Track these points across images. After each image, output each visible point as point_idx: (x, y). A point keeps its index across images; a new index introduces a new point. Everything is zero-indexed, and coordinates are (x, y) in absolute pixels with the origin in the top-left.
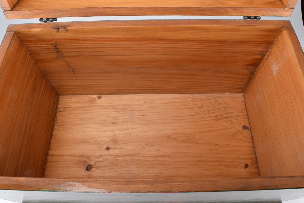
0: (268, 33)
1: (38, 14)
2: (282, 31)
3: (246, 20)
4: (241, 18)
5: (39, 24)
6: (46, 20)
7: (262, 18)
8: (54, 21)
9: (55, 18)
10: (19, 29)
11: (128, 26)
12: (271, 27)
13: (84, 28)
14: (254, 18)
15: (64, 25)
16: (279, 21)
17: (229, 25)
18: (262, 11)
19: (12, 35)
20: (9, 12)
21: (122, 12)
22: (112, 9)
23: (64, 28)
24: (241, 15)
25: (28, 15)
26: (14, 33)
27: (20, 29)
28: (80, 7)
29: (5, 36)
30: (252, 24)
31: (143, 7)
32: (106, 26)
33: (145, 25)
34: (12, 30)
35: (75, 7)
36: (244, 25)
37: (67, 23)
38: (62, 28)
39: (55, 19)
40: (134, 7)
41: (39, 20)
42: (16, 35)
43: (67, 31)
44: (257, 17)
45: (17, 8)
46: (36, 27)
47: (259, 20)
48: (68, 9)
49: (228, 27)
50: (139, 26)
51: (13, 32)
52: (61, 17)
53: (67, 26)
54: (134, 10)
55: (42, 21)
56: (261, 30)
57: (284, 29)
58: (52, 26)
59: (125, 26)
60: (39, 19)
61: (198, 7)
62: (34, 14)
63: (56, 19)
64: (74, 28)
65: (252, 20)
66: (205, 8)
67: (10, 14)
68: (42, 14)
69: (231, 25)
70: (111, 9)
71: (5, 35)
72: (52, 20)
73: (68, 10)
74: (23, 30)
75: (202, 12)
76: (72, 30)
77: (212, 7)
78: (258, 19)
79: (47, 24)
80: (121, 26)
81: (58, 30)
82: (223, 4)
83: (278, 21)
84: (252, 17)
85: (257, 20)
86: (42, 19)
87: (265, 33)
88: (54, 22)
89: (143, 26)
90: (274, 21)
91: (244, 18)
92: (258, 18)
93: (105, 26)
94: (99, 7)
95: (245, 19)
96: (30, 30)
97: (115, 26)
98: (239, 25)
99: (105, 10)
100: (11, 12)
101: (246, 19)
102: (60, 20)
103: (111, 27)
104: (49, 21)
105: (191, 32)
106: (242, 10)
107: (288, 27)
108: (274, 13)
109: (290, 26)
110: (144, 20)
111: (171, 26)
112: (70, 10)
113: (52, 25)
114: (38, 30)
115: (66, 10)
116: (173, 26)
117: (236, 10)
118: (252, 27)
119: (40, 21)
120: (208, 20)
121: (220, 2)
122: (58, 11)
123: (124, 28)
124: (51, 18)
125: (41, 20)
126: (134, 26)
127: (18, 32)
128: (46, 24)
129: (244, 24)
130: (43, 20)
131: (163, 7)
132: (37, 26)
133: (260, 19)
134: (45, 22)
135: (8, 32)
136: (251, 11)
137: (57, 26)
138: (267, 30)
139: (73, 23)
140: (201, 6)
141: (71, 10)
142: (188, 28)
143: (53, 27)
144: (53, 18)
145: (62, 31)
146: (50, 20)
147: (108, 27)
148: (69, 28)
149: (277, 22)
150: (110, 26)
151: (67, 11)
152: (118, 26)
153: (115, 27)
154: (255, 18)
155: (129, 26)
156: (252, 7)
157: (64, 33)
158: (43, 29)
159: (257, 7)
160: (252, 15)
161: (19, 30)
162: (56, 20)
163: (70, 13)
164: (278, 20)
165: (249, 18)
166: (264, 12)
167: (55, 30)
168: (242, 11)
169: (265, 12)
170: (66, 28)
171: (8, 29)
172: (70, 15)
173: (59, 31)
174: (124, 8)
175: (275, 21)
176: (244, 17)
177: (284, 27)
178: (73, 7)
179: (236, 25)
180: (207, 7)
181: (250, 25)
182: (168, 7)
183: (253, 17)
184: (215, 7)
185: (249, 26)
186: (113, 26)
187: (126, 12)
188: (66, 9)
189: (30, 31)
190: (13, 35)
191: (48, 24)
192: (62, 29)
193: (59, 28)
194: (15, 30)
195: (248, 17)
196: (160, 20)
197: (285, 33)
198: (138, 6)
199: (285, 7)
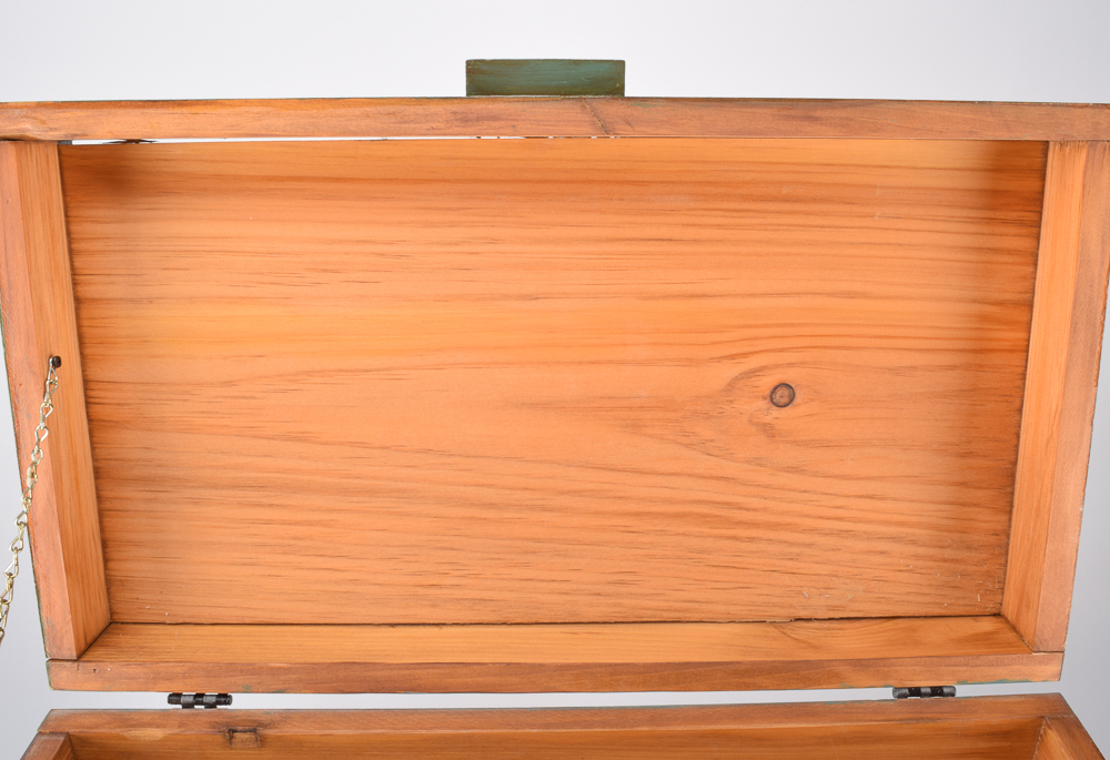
0: (995, 744)
1: (170, 678)
2: (1042, 732)
3: (904, 700)
4: (886, 694)
5: (164, 713)
6: (191, 700)
7: (962, 691)
8: (221, 703)
9: (225, 696)
10: (88, 728)
11: (485, 731)
12: (996, 719)
13: (328, 732)
14: (933, 691)
15: (255, 721)
16: (1022, 699)
17: (845, 721)
18: (956, 668)
19: (57, 750)
20: (66, 664)
21: (468, 680)
22: (434, 671)
23: (254, 731)
24: (882, 683)
25: (133, 678)
26: (64, 742)
27: (90, 728)
28: (321, 661)
29: (28, 750)
30: (929, 716)
31: (541, 665)
32: (407, 728)
33: (548, 726)
34: (59, 730)
35: (302, 661)
36: (901, 720)
37: (267, 712)
38: (245, 732)
39: (224, 698)
40: (508, 664)
41: (166, 700)
42: (69, 750)
43: (262, 741)
44: (941, 688)
45: (97, 652)
46: (149, 725)
47: (950, 698)
48: (278, 665)
49: (842, 726)
50: (527, 730)
51: (62, 739)
52: (248, 690)
53: (266, 726)
54: (511, 675)
55: (178, 702)
56: (966, 734)
57: (1047, 724)
58: (211, 722)
59: (475, 728)
60: (168, 694)
61: (732, 663)
62: (154, 678)
63: (230, 697)
64: (289, 731)
65: (927, 699)
66: (754, 663)
67: (67, 671)
68: (184, 677)
69: (854, 721)
70: (430, 671)
71: (31, 745)
72: (214, 700)
73: (279, 668)
74: (102, 730)
75: (747, 680)
76: (280, 738)
77: (780, 662)
78: (948, 695)
79: (194, 714)
80: (461, 728)
81: (232, 737)
82: (815, 647)
83: (1019, 699)
84: (923, 690)
85: (945, 698)
86: (180, 695)
87: (982, 745)
88: (218, 707)
89: (541, 731)
90: (1006, 700)
91: (897, 694)
92: (945, 690)
93: (404, 728)
94: (389, 662)
95: (899, 697)
96: (125, 734)
97: (440, 728)
98: (881, 718)
99: (408, 672)
100: (76, 664)
101: (905, 696)
102: (242, 702)
103: (424, 732)
104: (202, 703)
105: (715, 749)
106: (884, 666)
107: (1058, 719)
108: (1001, 671)
109: (1065, 713)
110: (542, 708)
111: (639, 729)
112: (285, 669)
113: (212, 720)
114: (157, 734)
115: (273, 669)
116: (645, 729)
117: (864, 668)
118: (931, 724)
119: (170, 702)
120: (769, 704)
121: (804, 642)
122: (242, 671)
123: (470, 737)
124: (211, 693)
125: (175, 698)
126: (506, 731)
127: (79, 738)
128: (188, 715)
129: (900, 716)
130: (182, 699)
131: (610, 665)
132: (157, 718)
133: (953, 695)
134: (186, 706)
135: (44, 738)
136: (917, 668)
137: (227, 724)
138: (988, 734)
139: (287, 716)
140: (740, 659)
141: (287, 670)
142: (703, 736)
143: (214, 725)
144: (220, 696)
145: (242, 742)
146: (205, 700)
147: (413, 732)
148: (270, 732)
149: (1018, 703)
150: (421, 729)
151: (274, 671)
152: (449, 728)
153: (440, 732)
154: (937, 691)
155: (489, 731)
156: (918, 655)
157: (249, 749)
158: (176, 731)
159: (933, 654)
160: (925, 683)
161: (87, 730)
162: (229, 703)
163: (282, 678)
164: (1021, 696)
165: (916, 692)
166: (960, 668)
167: (219, 738)
168: (886, 669)
169: (965, 668)
170: (262, 731)
171: (44, 724)
172: (281, 686)
173: (231, 743)
174: (475, 667)
175: (1010, 699)
176: (896, 689)
177: (1043, 717)
178: (298, 660)
179: (871, 721)
180: (761, 663)
181: (922, 719)
182: (628, 664)
183: (929, 690)
184: (789, 659)
185: (917, 720)
186: (432, 728)
187: (481, 680)
188: (272, 665)
189: (125, 739)
190: (62, 747)
191: (199, 714)
192: (247, 736)
193: (236, 731)
194: (72, 731)
195: (910, 689)
196: (600, 709)
197: (1054, 739)
198: (522, 661)
199: (1031, 648)
